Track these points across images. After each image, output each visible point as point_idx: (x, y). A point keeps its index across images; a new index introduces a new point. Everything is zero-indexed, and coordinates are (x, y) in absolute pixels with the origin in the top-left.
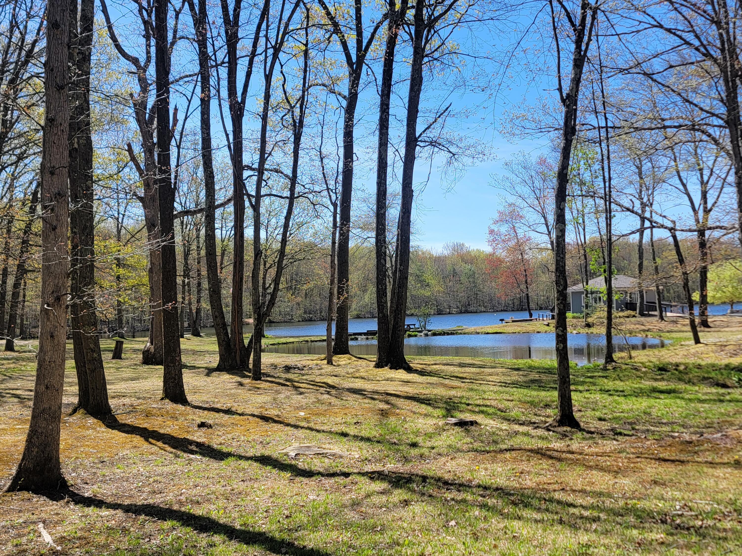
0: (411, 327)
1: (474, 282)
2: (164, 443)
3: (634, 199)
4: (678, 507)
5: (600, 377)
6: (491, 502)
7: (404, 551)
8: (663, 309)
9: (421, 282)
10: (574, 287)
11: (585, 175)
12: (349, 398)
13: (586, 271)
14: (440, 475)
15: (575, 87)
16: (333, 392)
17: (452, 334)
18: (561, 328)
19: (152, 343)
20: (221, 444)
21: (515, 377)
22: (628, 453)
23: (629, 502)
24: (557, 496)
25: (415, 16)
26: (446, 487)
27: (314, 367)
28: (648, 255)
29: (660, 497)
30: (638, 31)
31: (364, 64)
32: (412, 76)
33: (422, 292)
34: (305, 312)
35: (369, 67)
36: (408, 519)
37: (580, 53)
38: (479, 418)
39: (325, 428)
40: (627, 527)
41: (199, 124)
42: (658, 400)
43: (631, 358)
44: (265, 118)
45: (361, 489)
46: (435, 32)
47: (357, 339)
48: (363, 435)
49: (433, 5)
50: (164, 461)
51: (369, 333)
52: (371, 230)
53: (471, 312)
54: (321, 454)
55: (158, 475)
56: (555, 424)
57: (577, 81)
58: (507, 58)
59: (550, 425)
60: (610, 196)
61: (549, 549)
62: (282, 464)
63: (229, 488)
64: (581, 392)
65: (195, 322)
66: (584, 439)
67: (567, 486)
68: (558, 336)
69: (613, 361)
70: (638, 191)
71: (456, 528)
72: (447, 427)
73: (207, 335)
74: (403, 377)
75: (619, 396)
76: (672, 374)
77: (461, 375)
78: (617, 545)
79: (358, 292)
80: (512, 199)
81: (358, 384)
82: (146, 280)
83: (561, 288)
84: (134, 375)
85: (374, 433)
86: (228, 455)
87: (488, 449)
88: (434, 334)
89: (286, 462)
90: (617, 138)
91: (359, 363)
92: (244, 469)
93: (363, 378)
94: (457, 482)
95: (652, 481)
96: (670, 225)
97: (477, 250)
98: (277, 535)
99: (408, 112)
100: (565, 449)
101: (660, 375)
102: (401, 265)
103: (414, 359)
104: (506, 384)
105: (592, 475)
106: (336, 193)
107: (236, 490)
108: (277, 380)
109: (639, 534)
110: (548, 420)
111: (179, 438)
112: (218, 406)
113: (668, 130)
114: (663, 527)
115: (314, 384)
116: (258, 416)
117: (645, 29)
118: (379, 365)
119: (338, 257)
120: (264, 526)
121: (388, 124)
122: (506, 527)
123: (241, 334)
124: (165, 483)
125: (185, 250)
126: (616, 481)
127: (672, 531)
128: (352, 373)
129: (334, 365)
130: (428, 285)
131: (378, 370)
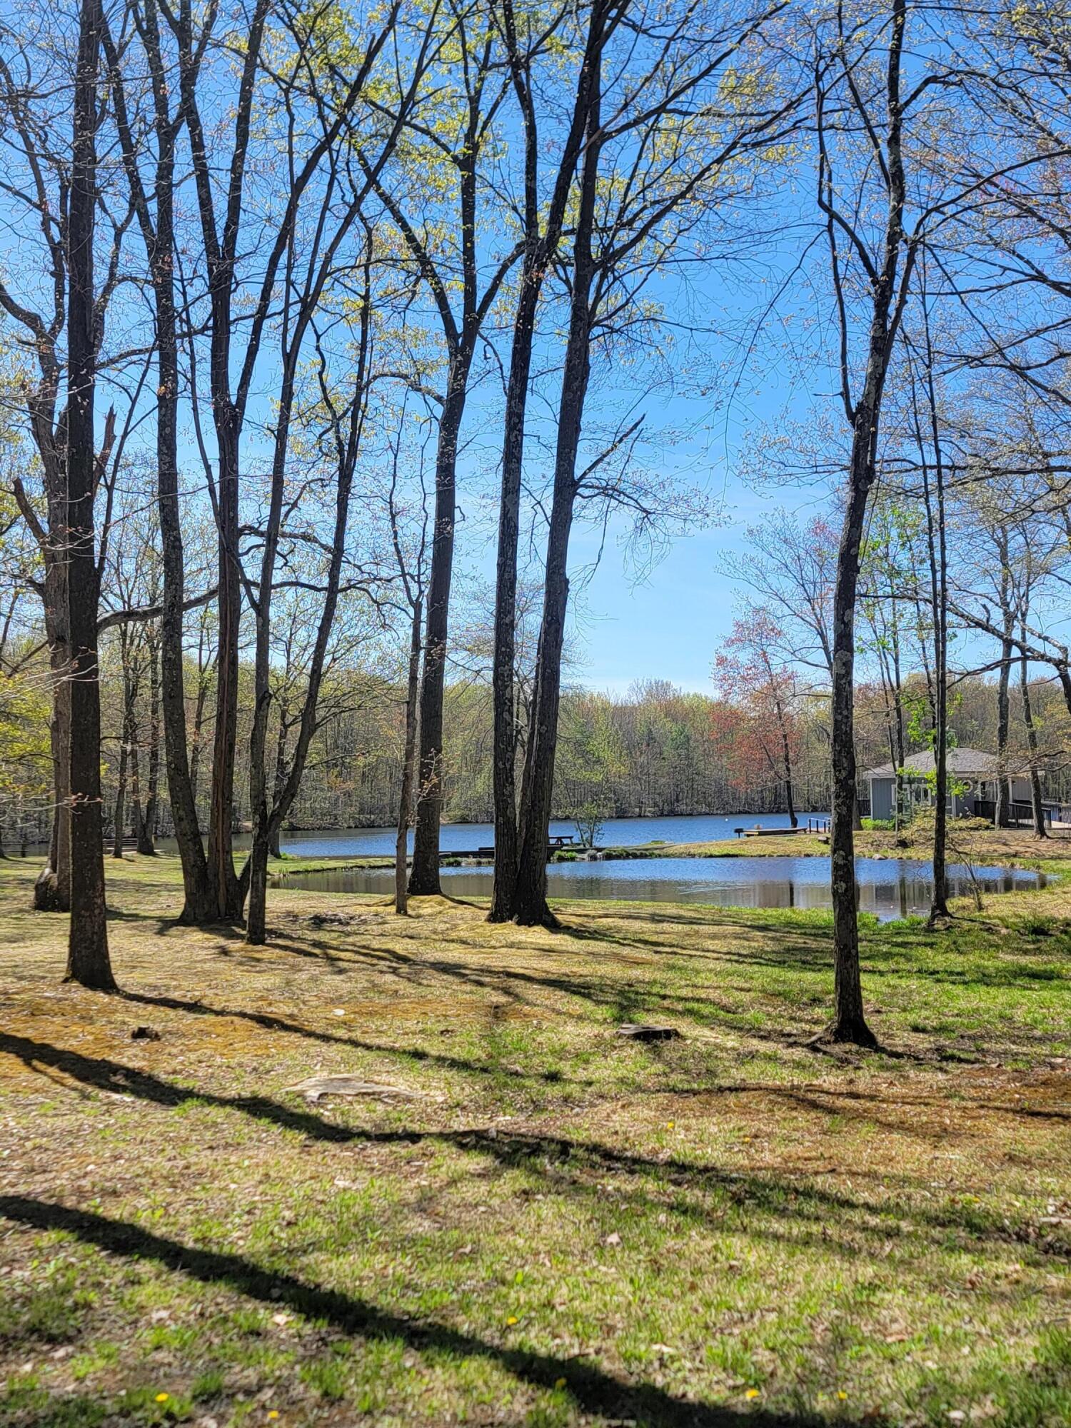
0: (565, 841)
1: (687, 757)
2: (63, 1070)
3: (990, 605)
4: (1051, 1209)
5: (919, 944)
6: (692, 1196)
7: (513, 1295)
8: (1045, 815)
9: (583, 754)
10: (877, 770)
12: (433, 982)
13: (900, 738)
14: (596, 1139)
15: (873, 390)
16: (404, 969)
17: (643, 856)
18: (842, 853)
19: (54, 869)
20: (174, 1072)
21: (758, 941)
22: (963, 1098)
23: (959, 1197)
24: (820, 1182)
25: (575, 248)
26: (607, 1163)
27: (370, 918)
28: (1016, 711)
29: (1019, 1189)
30: (1000, 288)
31: (478, 338)
32: (569, 361)
33: (587, 774)
34: (362, 811)
35: (489, 344)
36: (527, 1229)
37: (883, 326)
38: (683, 1026)
39: (382, 1041)
40: (951, 1250)
41: (155, 445)
42: (1027, 992)
43: (980, 907)
44: (281, 436)
45: (439, 1167)
46: (615, 279)
47: (459, 864)
48: (456, 1057)
49: (610, 228)
50: (58, 1105)
51: (482, 853)
52: (486, 653)
53: (682, 815)
54: (369, 1094)
55: (43, 1135)
56: (828, 1038)
57: (877, 379)
58: (750, 333)
59: (820, 1039)
60: (944, 598)
61: (798, 1294)
62: (292, 1115)
63: (181, 1163)
64: (882, 974)
65: (144, 827)
66: (883, 1067)
67: (840, 1164)
68: (836, 867)
69: (945, 913)
70: (1000, 588)
71: (619, 1249)
72: (620, 1042)
73: (169, 853)
74: (541, 941)
75: (953, 983)
76: (1058, 941)
77: (654, 938)
78: (930, 1284)
79: (465, 773)
80: (759, 600)
81: (454, 954)
82: (46, 744)
83: (844, 773)
84: (16, 931)
85: (478, 1053)
86: (188, 1094)
87: (695, 1086)
88: (609, 857)
89: (299, 1111)
90: (960, 488)
91: (459, 912)
92: (215, 1124)
93: (464, 942)
94: (629, 1154)
95: (1005, 1155)
96: (1057, 654)
97: (695, 695)
98: (266, 1264)
99: (560, 430)
100: (844, 1089)
101: (1034, 942)
102: (541, 724)
103: (566, 905)
104: (740, 958)
105: (891, 1142)
106: (419, 583)
107: (193, 1168)
108: (297, 945)
109: (975, 1263)
110: (817, 1029)
111: (92, 1061)
112: (175, 995)
113: (1057, 475)
114: (1020, 1248)
115: (367, 952)
116: (252, 1017)
117: (1014, 283)
118: (495, 917)
119: (422, 705)
120: (241, 1242)
121: (520, 452)
122: (716, 1247)
123: (229, 852)
124: (55, 1151)
125: (127, 686)
126: (937, 1154)
127: (1037, 1256)
128: (442, 932)
129: (410, 916)
130: (598, 761)
131: (493, 926)
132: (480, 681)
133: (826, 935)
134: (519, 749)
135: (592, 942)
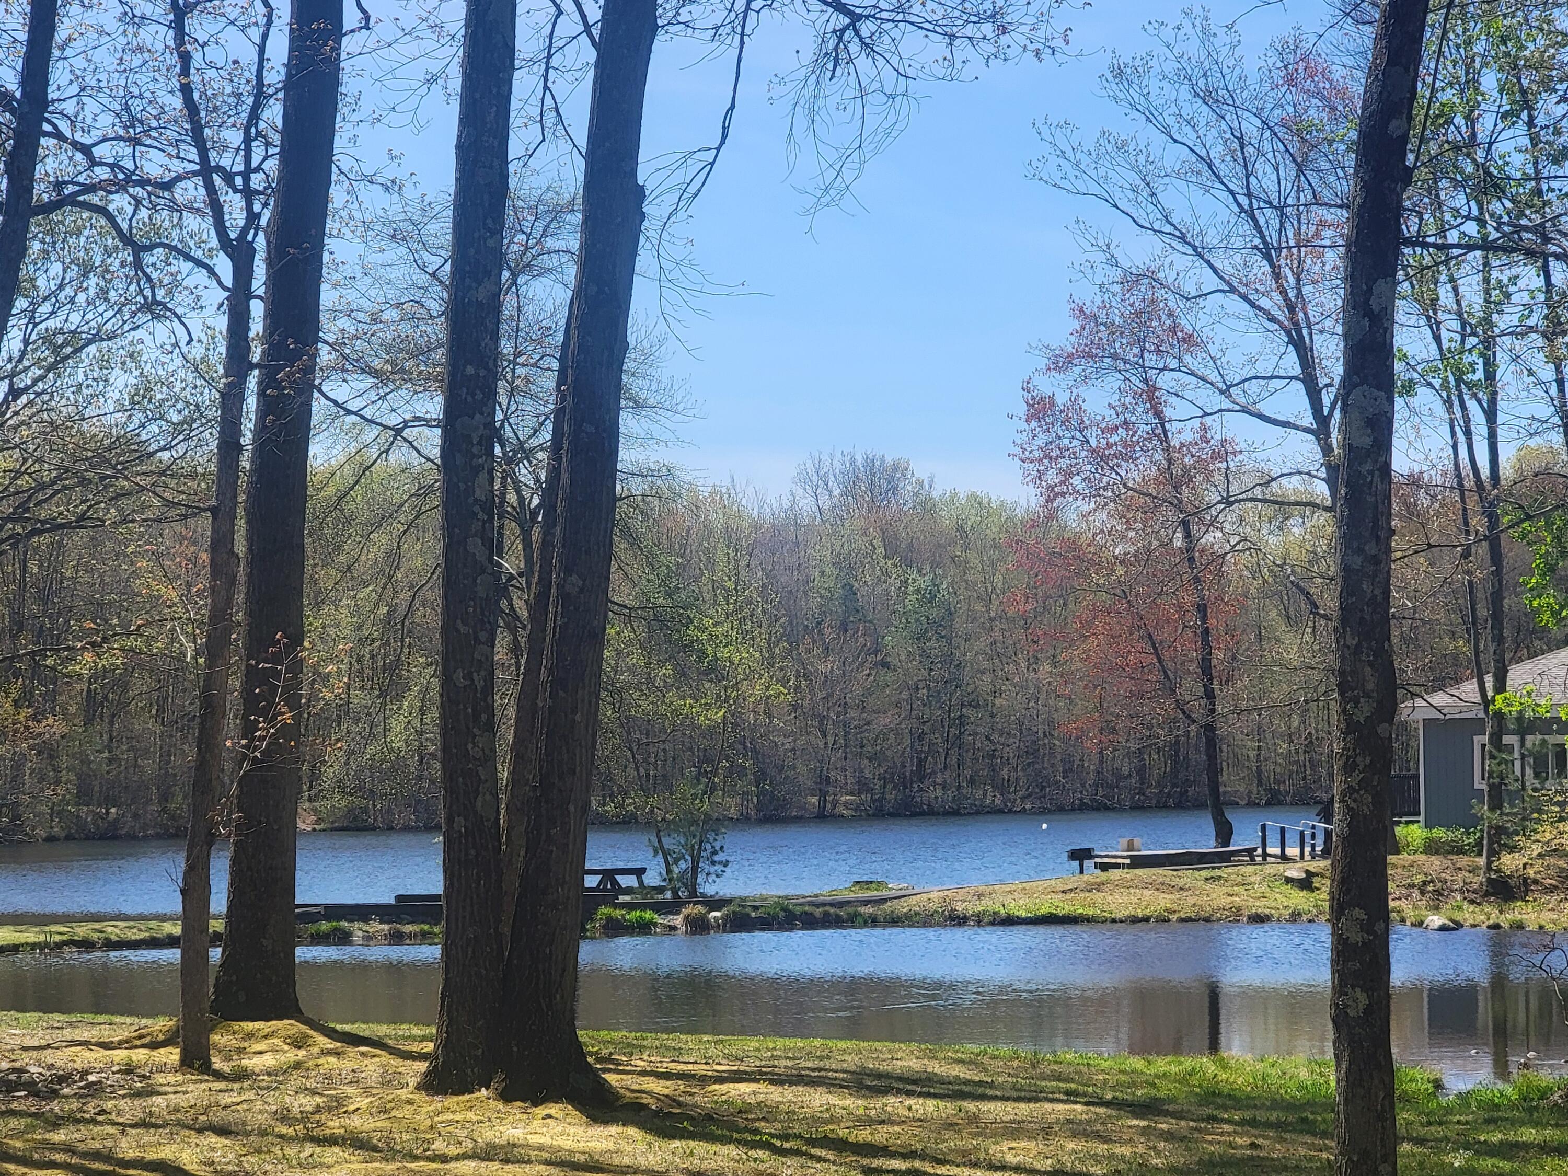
0: (625, 881)
1: (948, 659)
10: (1439, 699)
11: (1500, 148)
13: (1497, 615)
18: (1358, 913)
27: (111, 1079)
33: (684, 704)
34: (84, 795)
47: (344, 938)
51: (408, 909)
52: (423, 382)
53: (932, 813)
74: (567, 1143)
77: (863, 1135)
79: (359, 698)
83: (1366, 709)
91: (347, 1064)
103: (632, 1049)
106: (249, 194)
118: (444, 1080)
119: (250, 516)
128: (305, 1117)
129: (219, 1075)
130: (714, 672)
131: (438, 1102)
132: (399, 456)
133: (1307, 1127)
134: (502, 641)
135: (700, 1147)
